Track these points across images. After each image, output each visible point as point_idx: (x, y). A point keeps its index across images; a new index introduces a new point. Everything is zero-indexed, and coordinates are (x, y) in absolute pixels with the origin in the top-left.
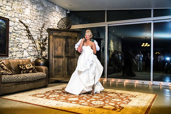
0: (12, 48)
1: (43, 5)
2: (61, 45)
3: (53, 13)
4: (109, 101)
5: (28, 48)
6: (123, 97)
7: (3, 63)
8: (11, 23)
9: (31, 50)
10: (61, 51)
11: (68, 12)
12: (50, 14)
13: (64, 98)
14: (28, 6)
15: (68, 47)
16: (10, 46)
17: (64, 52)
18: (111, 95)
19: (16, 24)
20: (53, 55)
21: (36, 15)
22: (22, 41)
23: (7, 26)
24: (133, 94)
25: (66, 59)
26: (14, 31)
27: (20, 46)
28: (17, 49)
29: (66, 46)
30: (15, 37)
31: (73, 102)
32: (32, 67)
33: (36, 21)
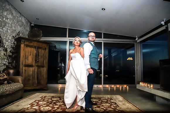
2: (32, 54)
10: (31, 60)
15: (38, 57)
17: (34, 61)
29: (36, 56)
32: (6, 77)
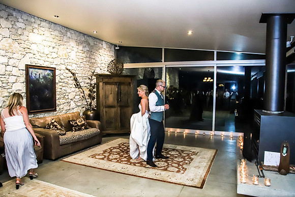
0: (60, 101)
1: (89, 44)
2: (112, 93)
3: (100, 51)
4: (172, 161)
5: (74, 98)
6: (185, 155)
7: (55, 121)
8: (57, 72)
9: (78, 100)
10: (112, 99)
11: (116, 48)
12: (97, 53)
13: (126, 159)
14: (74, 49)
15: (121, 95)
16: (57, 99)
17: (116, 101)
18: (173, 153)
19: (62, 72)
20: (104, 104)
21: (82, 58)
22: (69, 91)
23: (54, 76)
24: (195, 151)
25: (119, 109)
26: (60, 80)
27: (67, 97)
28: (64, 100)
29: (117, 94)
30: (61, 87)
31: (136, 164)
32: (83, 122)
33: (82, 65)
